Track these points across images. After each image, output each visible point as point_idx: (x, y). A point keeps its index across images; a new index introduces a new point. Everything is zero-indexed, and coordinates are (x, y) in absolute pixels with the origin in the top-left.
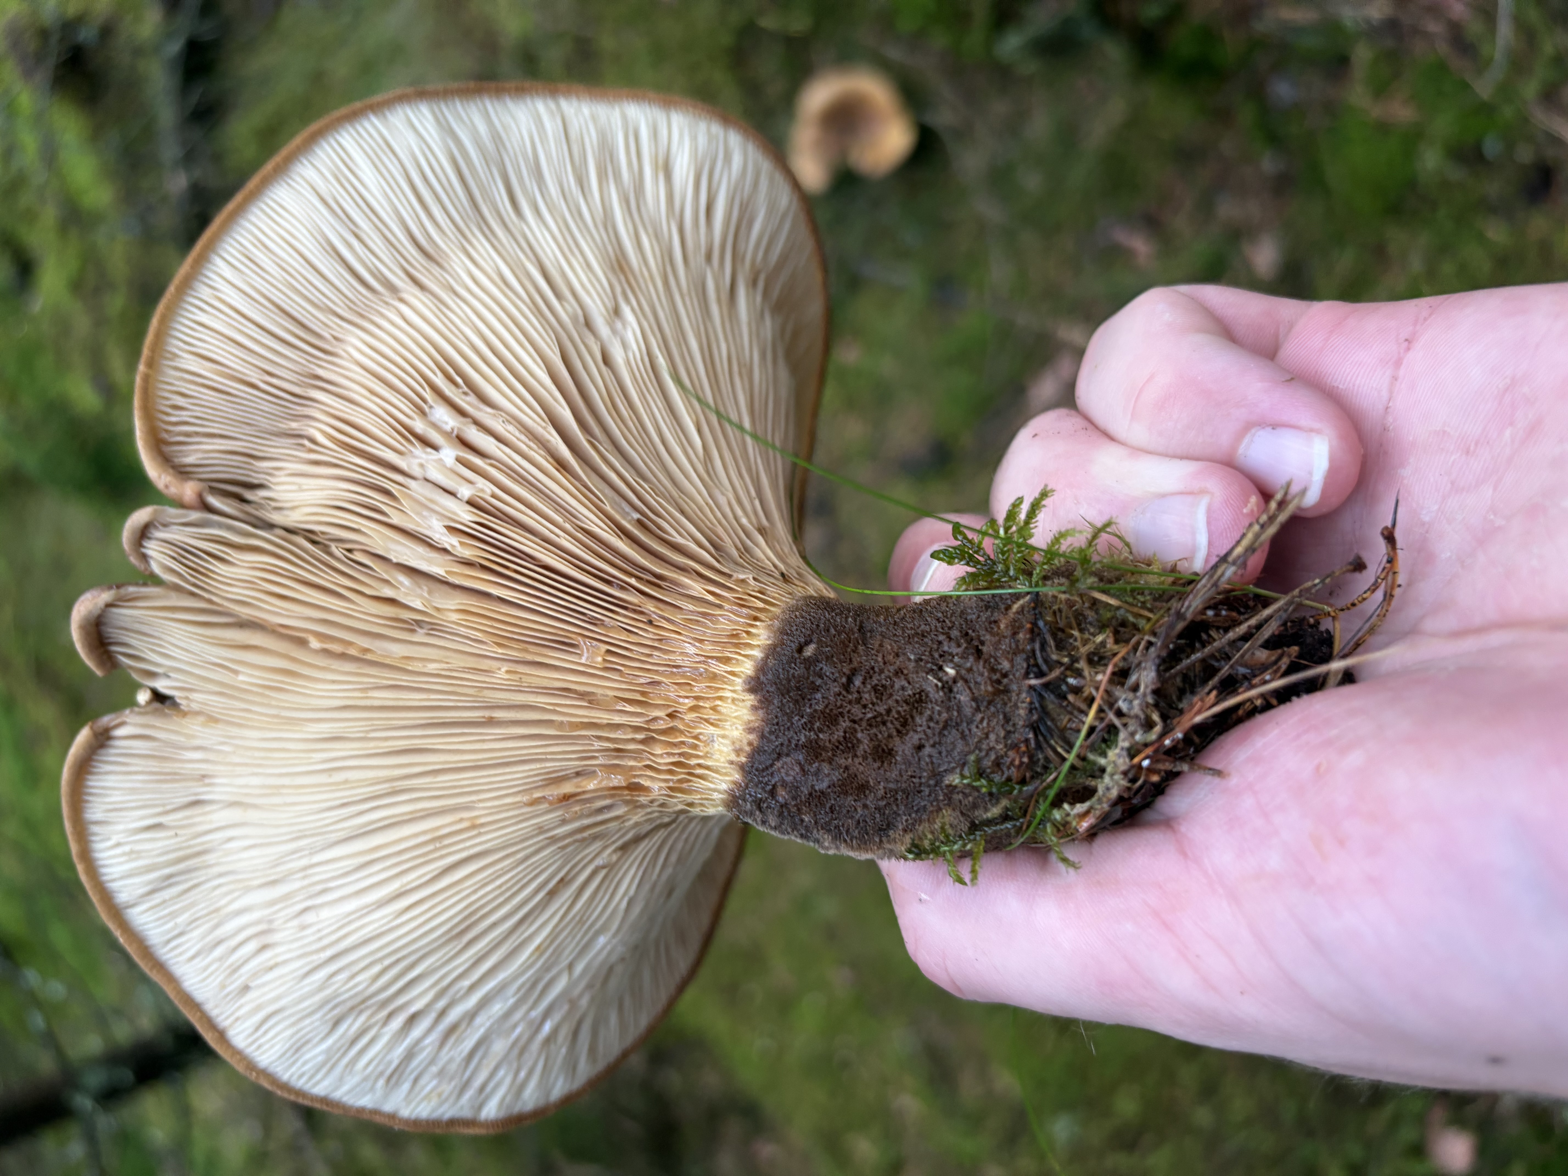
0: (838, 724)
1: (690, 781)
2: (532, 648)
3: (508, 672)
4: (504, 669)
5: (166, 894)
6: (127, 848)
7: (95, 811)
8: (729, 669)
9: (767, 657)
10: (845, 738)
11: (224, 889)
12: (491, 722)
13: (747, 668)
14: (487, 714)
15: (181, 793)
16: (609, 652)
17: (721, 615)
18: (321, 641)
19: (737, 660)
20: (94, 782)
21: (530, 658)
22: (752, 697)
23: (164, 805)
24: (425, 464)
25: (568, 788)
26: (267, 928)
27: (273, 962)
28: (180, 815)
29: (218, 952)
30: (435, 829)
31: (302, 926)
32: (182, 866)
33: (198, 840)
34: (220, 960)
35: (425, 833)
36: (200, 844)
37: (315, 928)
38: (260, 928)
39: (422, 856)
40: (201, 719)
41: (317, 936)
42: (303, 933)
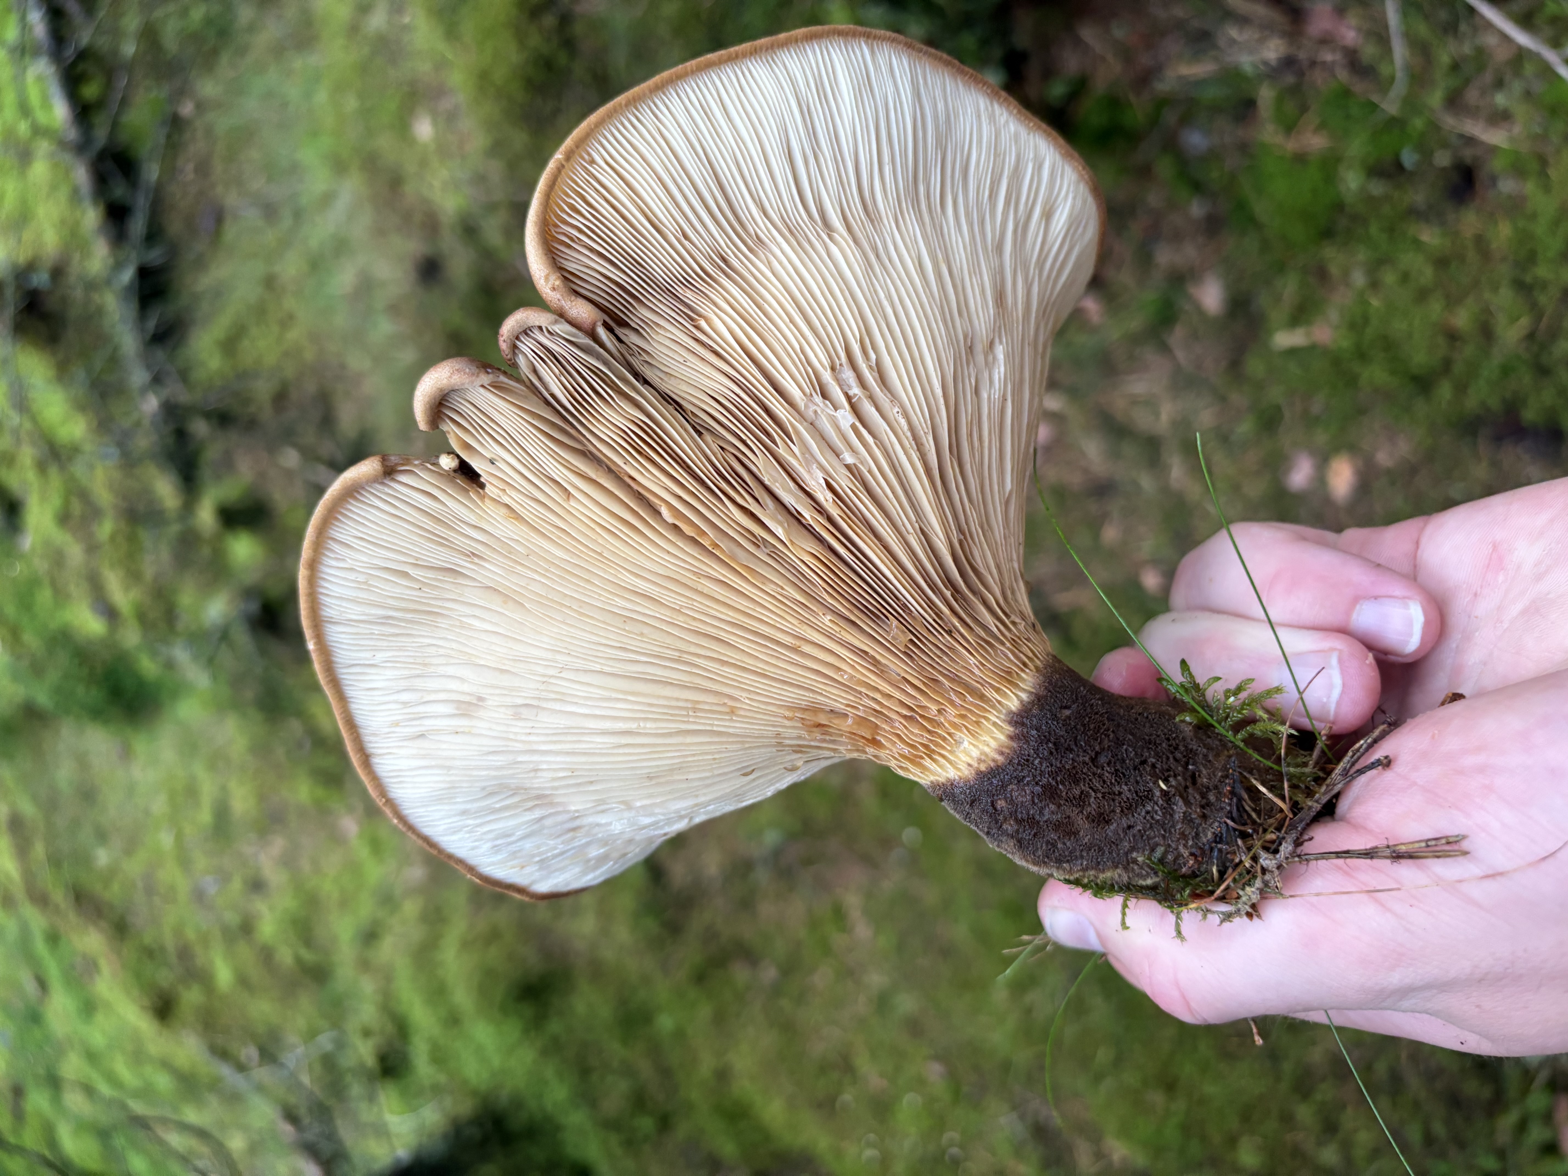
0: (1078, 785)
1: (923, 758)
2: (856, 612)
3: (830, 620)
4: (829, 618)
5: (377, 629)
6: (361, 578)
7: (344, 531)
8: (999, 698)
9: (1032, 703)
10: (1080, 797)
11: (442, 651)
12: (795, 650)
13: (1014, 704)
14: (797, 643)
15: (441, 556)
16: (911, 640)
17: (1001, 650)
18: (675, 517)
19: (1005, 693)
20: (355, 508)
21: (853, 618)
22: (1012, 729)
23: (417, 559)
24: (819, 412)
25: (822, 719)
26: (475, 702)
27: (467, 730)
28: (430, 574)
29: (405, 697)
30: (698, 702)
31: (517, 717)
32: (409, 616)
33: (440, 603)
34: (405, 704)
35: (687, 700)
36: (441, 607)
37: (530, 724)
38: (467, 699)
39: (672, 715)
40: (503, 511)
41: (528, 731)
42: (514, 723)
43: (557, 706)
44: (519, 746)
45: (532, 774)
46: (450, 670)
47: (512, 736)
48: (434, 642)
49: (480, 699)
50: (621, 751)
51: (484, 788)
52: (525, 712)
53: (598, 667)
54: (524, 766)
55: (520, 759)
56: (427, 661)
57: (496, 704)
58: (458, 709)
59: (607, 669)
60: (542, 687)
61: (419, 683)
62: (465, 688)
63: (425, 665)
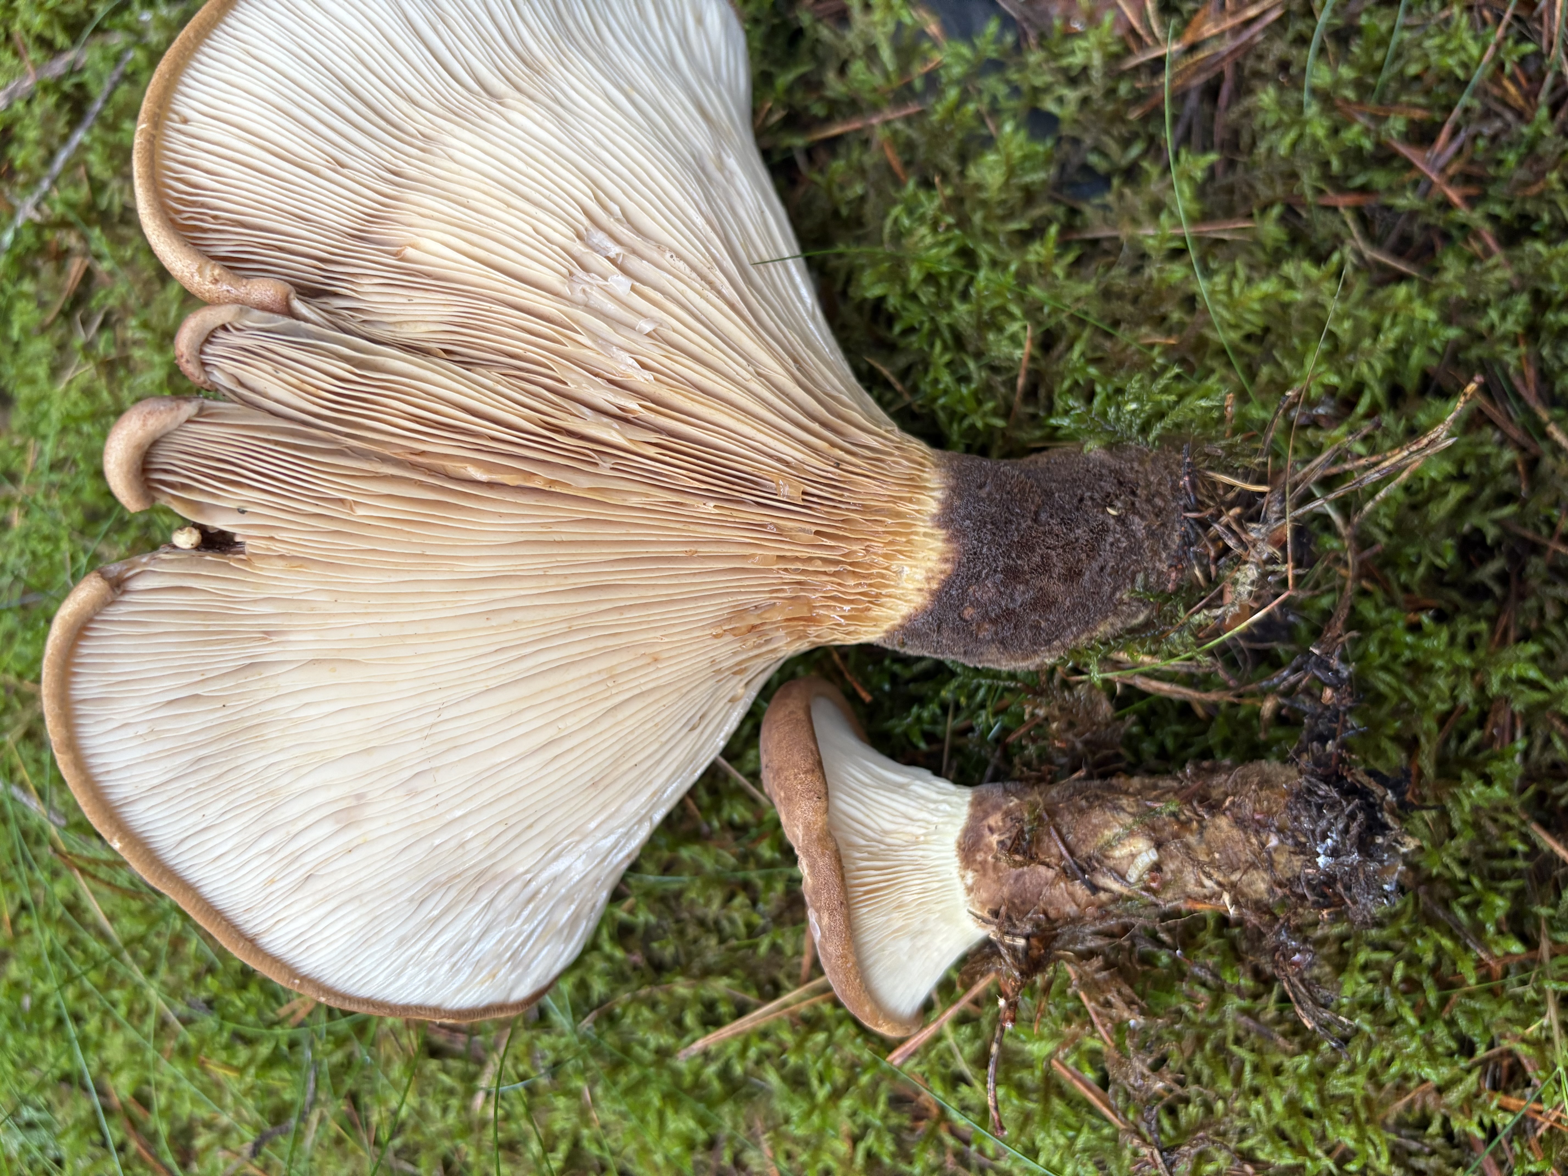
0: (1034, 551)
1: (867, 608)
7: (90, 686)
8: (916, 508)
9: (950, 497)
10: (1042, 562)
15: (230, 656)
17: (891, 460)
18: (489, 471)
19: (919, 499)
20: (91, 650)
22: (944, 532)
23: (203, 672)
24: (587, 289)
25: (752, 620)
26: (354, 803)
27: (360, 841)
28: (229, 683)
29: (267, 843)
30: (612, 668)
31: (413, 794)
32: (225, 745)
33: (256, 711)
34: (270, 851)
35: (599, 672)
36: (259, 715)
37: (433, 794)
38: (343, 805)
39: (590, 697)
40: (281, 564)
41: (434, 802)
42: (414, 802)
43: (453, 757)
44: (432, 826)
45: (460, 851)
46: (307, 783)
47: (417, 820)
48: (272, 760)
49: (359, 797)
50: (551, 768)
51: (411, 900)
52: (420, 784)
53: (481, 687)
54: (447, 847)
55: (437, 842)
56: (273, 786)
57: (381, 792)
58: (338, 822)
59: (492, 683)
60: (428, 742)
61: (274, 819)
62: (333, 794)
63: (272, 793)
